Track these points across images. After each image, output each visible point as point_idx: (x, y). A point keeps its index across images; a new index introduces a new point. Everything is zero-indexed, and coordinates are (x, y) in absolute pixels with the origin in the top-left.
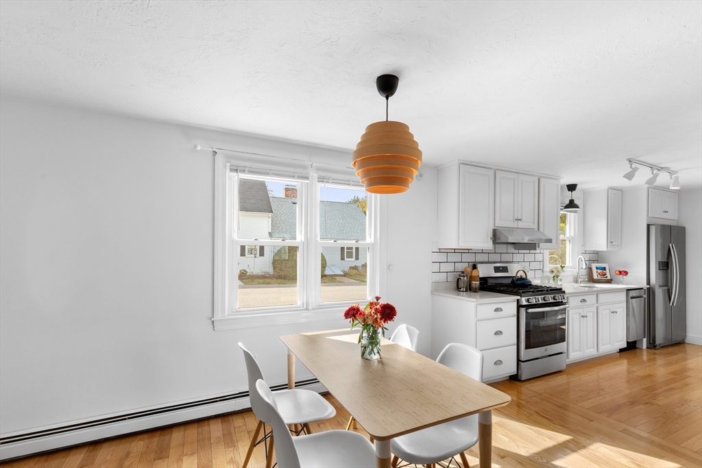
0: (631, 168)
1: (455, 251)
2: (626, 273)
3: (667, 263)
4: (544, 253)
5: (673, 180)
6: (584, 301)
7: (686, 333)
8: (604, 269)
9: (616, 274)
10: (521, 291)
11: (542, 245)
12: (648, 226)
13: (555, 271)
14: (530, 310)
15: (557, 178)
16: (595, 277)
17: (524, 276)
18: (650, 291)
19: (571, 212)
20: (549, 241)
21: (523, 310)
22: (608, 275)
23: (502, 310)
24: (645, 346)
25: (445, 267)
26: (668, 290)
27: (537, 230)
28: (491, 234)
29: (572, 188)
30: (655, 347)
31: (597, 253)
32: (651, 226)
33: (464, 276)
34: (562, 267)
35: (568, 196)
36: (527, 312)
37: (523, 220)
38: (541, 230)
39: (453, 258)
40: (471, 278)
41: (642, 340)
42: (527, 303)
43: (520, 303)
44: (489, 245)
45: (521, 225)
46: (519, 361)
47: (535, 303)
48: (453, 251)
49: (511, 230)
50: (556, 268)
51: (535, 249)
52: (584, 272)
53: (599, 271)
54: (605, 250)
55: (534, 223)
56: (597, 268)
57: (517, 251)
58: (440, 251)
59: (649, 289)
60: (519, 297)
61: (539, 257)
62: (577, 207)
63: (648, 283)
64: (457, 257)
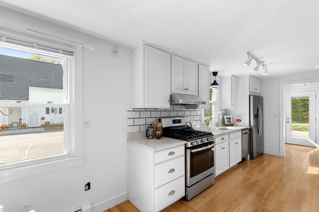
0: (249, 58)
1: (146, 110)
2: (240, 120)
3: (257, 115)
4: (201, 110)
5: (264, 70)
6: (223, 139)
7: (264, 149)
8: (230, 118)
9: (236, 121)
10: (187, 137)
11: (201, 106)
12: (250, 96)
13: (207, 121)
14: (193, 151)
15: (208, 66)
16: (226, 123)
17: (190, 125)
18: (250, 130)
19: (214, 87)
20: (204, 103)
21: (188, 151)
22: (232, 122)
23: (174, 153)
24: (249, 159)
25: (137, 122)
26: (258, 128)
27: (197, 96)
28: (168, 98)
29: (215, 74)
30: (253, 158)
31: (226, 110)
32: (251, 96)
33: (151, 128)
34: (211, 119)
35: (213, 78)
36: (191, 152)
37: (189, 90)
38: (200, 96)
39: (144, 115)
40: (157, 129)
41: (247, 156)
42: (191, 146)
43: (187, 146)
44: (167, 106)
45: (188, 93)
46: (186, 186)
47: (196, 145)
48: (145, 110)
49: (182, 96)
50: (208, 119)
51: (197, 108)
52: (221, 120)
53: (228, 120)
54: (231, 108)
55: (196, 92)
56: (227, 118)
57: (187, 110)
58: (134, 110)
59: (250, 128)
60: (186, 142)
61: (199, 113)
62: (217, 84)
63: (250, 125)
64: (147, 114)
